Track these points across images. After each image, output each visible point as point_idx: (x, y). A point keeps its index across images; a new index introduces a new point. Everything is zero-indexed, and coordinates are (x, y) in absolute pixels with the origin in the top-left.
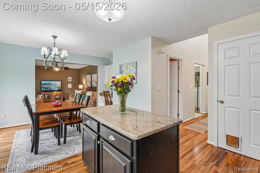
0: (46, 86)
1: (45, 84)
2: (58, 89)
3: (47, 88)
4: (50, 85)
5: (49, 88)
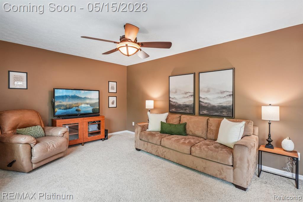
0: (66, 103)
1: (63, 97)
2: (93, 110)
3: (69, 108)
4: (76, 100)
5: (73, 107)
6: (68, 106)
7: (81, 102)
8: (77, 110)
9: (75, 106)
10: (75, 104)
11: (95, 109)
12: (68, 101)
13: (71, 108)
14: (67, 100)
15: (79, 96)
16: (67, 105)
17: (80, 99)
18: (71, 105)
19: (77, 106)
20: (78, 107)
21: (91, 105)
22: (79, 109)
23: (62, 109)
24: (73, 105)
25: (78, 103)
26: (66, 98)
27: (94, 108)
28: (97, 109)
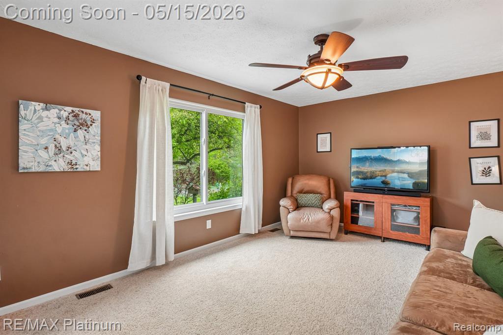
0: (366, 168)
3: (371, 178)
4: (382, 165)
5: (376, 177)
6: (369, 175)
7: (390, 168)
8: (383, 182)
9: (380, 174)
10: (380, 171)
11: (419, 183)
12: (370, 166)
13: (374, 178)
14: (368, 164)
15: (388, 158)
16: (367, 172)
17: (388, 164)
18: (373, 173)
19: (384, 174)
20: (385, 176)
21: (411, 175)
22: (387, 180)
23: (361, 179)
24: (378, 172)
25: (385, 170)
26: (365, 161)
27: (417, 181)
28: (423, 183)
